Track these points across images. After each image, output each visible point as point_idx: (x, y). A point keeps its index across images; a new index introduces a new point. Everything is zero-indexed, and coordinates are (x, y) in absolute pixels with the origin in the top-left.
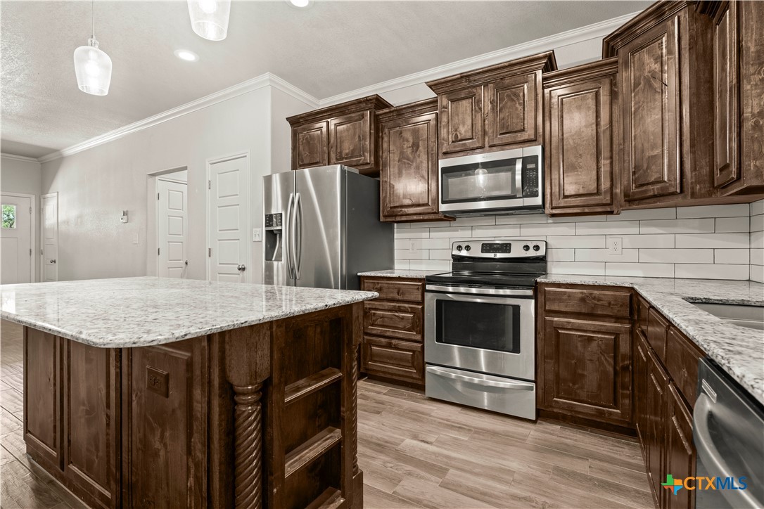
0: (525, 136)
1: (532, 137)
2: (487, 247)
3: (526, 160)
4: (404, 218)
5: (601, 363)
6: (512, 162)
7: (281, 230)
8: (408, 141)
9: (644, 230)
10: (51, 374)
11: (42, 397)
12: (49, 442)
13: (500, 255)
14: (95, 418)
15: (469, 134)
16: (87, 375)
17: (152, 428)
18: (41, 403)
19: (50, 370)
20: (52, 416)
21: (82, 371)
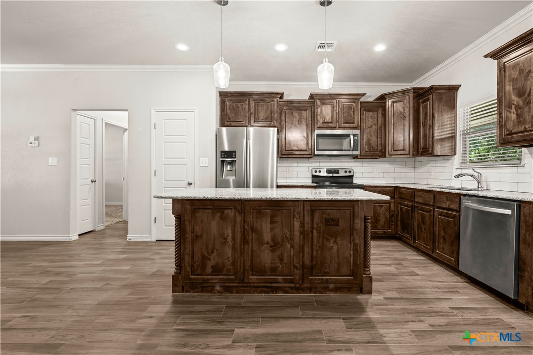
0: (352, 125)
1: (357, 126)
2: (329, 171)
3: (354, 135)
4: (293, 156)
5: (385, 214)
6: (348, 136)
7: (235, 160)
8: (296, 118)
10: (228, 237)
11: (215, 251)
12: (224, 273)
13: (335, 175)
14: (279, 247)
15: (330, 121)
16: (272, 229)
17: (328, 240)
18: (215, 254)
19: (226, 235)
20: (228, 258)
21: (266, 229)
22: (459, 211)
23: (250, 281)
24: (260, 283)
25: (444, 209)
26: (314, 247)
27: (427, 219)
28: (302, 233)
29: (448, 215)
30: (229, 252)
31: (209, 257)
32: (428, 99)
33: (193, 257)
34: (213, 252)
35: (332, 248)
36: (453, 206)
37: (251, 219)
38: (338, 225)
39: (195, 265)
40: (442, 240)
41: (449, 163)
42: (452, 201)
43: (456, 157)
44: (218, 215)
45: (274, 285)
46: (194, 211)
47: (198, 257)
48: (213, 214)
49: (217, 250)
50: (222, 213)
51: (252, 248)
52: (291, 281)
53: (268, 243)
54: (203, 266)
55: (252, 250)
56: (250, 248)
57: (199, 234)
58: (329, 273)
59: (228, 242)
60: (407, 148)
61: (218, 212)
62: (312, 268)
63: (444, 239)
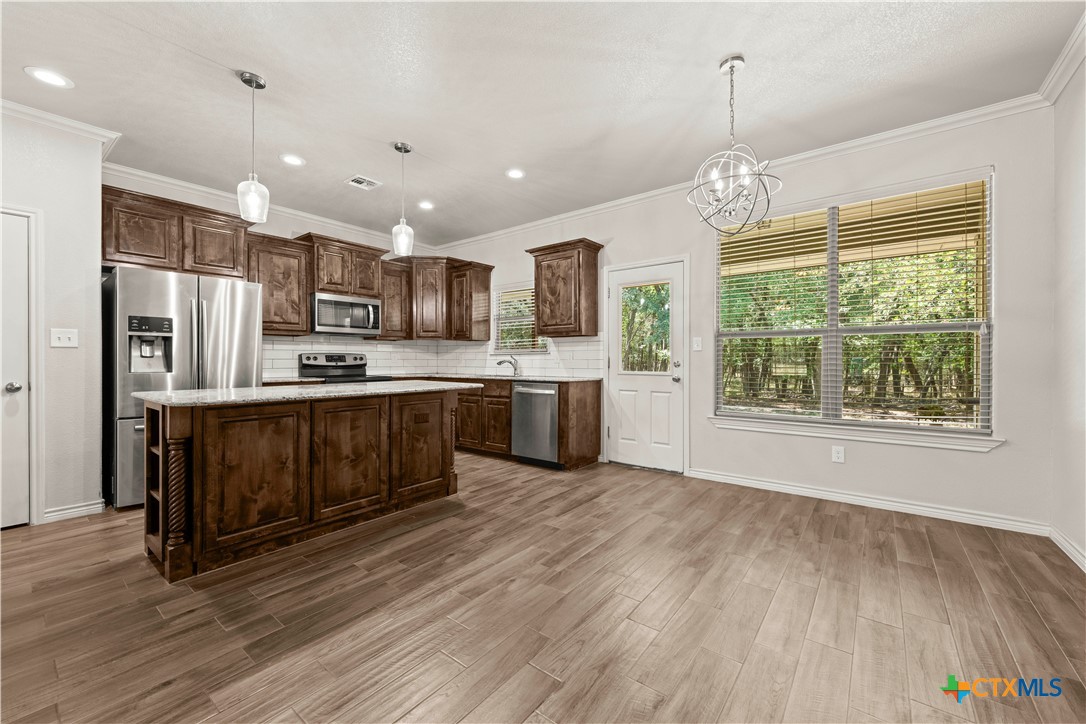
0: (371, 293)
1: (376, 294)
2: (329, 358)
3: (374, 307)
6: (366, 306)
7: (171, 338)
8: (279, 268)
9: (406, 350)
10: (287, 459)
11: (265, 485)
12: (281, 516)
13: (339, 364)
14: (362, 460)
15: (340, 281)
16: (353, 438)
17: (418, 440)
18: (265, 491)
19: (284, 456)
20: (288, 491)
21: (344, 437)
22: (510, 397)
23: (322, 517)
24: (337, 515)
25: (495, 397)
26: (403, 452)
27: (474, 410)
28: (389, 436)
29: (499, 403)
30: (289, 481)
31: (254, 497)
32: (465, 275)
33: (222, 505)
34: (261, 488)
35: (422, 449)
36: (504, 393)
37: (323, 428)
38: (427, 422)
39: (227, 518)
40: (492, 430)
41: (483, 348)
42: (502, 388)
43: (490, 342)
44: (271, 427)
45: (354, 513)
46: (223, 427)
47: (232, 504)
48: (262, 429)
49: (268, 483)
50: (278, 423)
51: (325, 468)
52: (378, 502)
53: (347, 457)
54: (243, 514)
55: (325, 472)
56: (322, 470)
57: (234, 463)
58: (418, 479)
59: (288, 467)
60: (440, 329)
61: (272, 423)
62: (401, 477)
63: (495, 427)
